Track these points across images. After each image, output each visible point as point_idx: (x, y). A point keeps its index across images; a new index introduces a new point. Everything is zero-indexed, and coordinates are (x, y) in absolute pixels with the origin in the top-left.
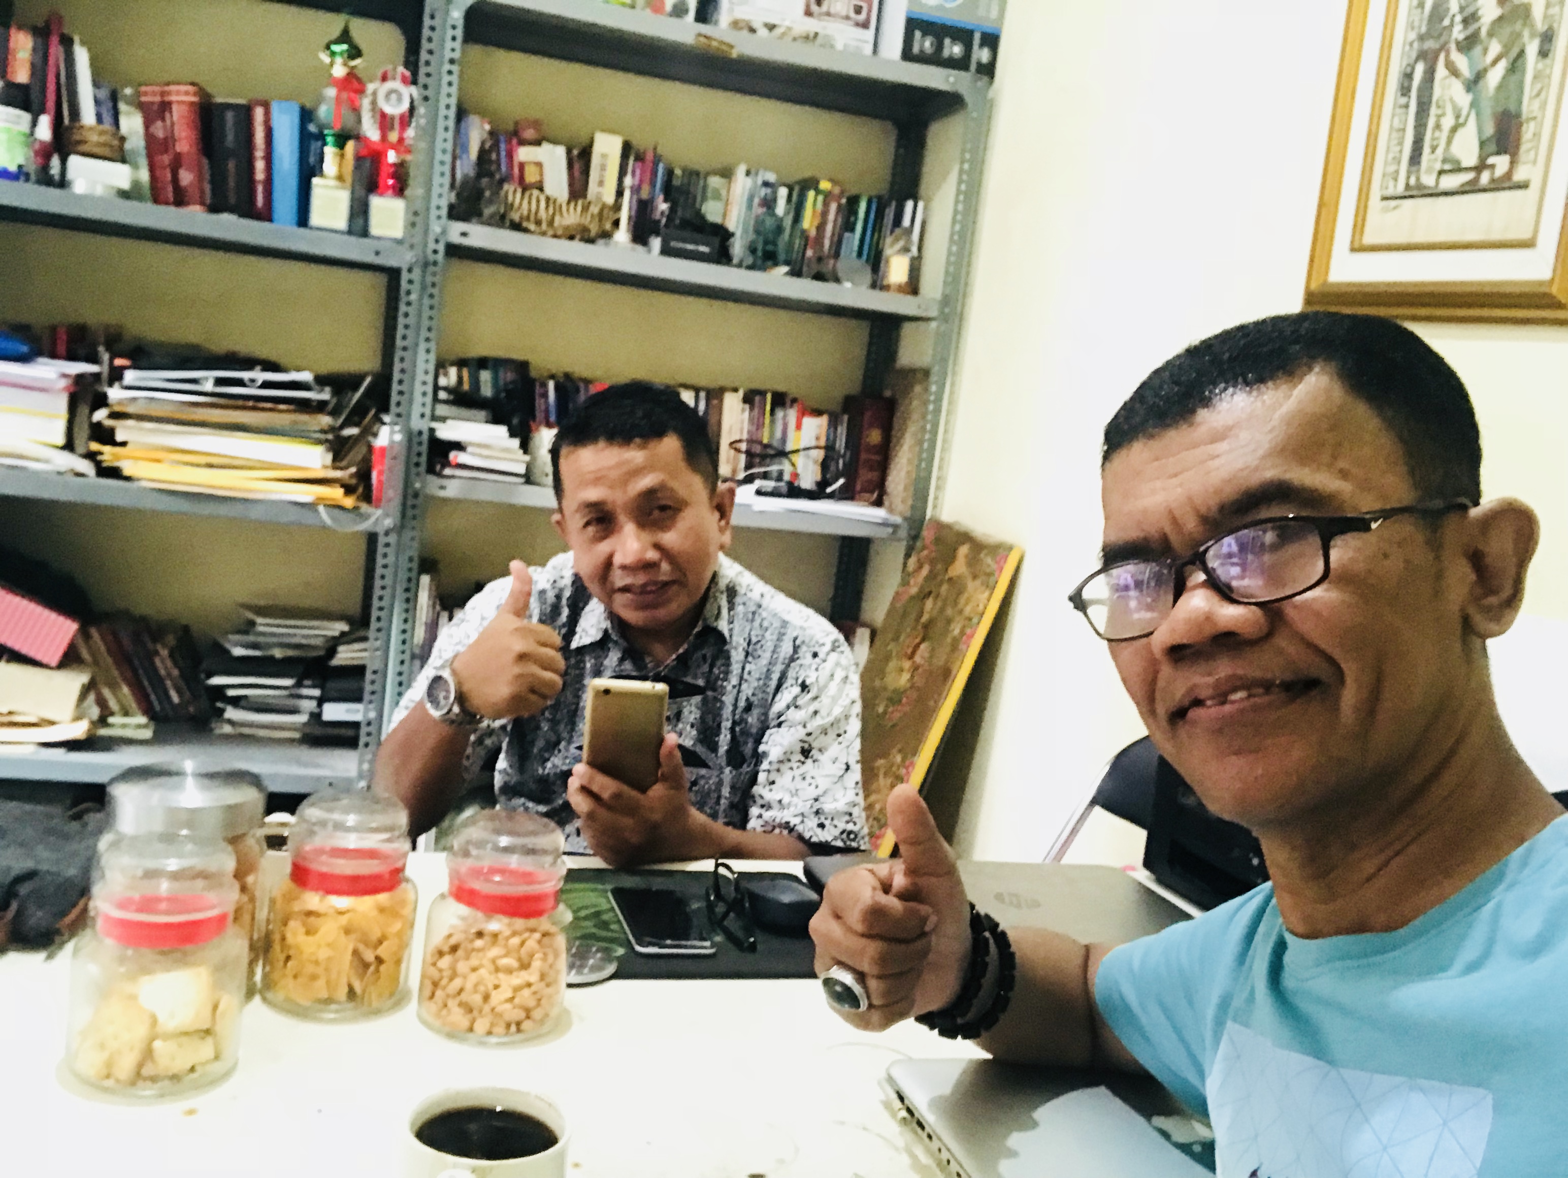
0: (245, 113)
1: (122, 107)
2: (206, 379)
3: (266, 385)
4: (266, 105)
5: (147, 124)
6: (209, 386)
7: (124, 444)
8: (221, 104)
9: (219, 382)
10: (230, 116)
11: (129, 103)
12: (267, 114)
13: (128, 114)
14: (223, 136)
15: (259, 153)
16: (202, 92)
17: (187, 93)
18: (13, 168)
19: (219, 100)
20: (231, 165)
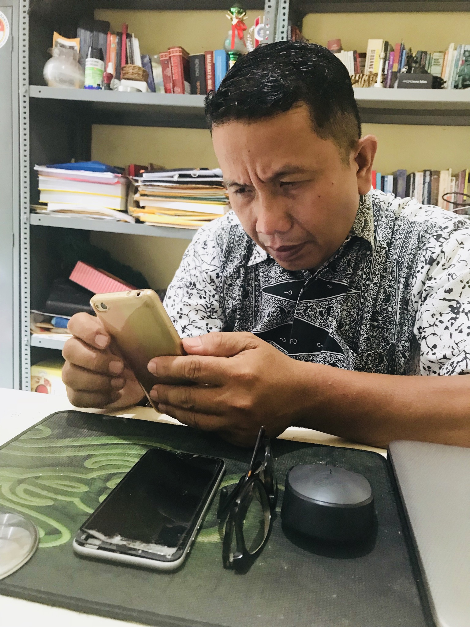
0: (203, 58)
1: (154, 64)
2: (175, 175)
3: (199, 176)
4: (212, 53)
5: (164, 70)
6: (176, 178)
7: (143, 207)
8: (193, 56)
9: (181, 176)
10: (197, 61)
11: (156, 62)
12: (212, 56)
13: (156, 67)
14: (195, 71)
15: (209, 77)
16: (183, 51)
17: (176, 52)
18: (95, 85)
19: (191, 55)
20: (198, 84)
